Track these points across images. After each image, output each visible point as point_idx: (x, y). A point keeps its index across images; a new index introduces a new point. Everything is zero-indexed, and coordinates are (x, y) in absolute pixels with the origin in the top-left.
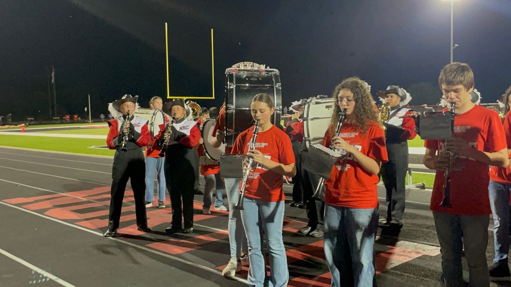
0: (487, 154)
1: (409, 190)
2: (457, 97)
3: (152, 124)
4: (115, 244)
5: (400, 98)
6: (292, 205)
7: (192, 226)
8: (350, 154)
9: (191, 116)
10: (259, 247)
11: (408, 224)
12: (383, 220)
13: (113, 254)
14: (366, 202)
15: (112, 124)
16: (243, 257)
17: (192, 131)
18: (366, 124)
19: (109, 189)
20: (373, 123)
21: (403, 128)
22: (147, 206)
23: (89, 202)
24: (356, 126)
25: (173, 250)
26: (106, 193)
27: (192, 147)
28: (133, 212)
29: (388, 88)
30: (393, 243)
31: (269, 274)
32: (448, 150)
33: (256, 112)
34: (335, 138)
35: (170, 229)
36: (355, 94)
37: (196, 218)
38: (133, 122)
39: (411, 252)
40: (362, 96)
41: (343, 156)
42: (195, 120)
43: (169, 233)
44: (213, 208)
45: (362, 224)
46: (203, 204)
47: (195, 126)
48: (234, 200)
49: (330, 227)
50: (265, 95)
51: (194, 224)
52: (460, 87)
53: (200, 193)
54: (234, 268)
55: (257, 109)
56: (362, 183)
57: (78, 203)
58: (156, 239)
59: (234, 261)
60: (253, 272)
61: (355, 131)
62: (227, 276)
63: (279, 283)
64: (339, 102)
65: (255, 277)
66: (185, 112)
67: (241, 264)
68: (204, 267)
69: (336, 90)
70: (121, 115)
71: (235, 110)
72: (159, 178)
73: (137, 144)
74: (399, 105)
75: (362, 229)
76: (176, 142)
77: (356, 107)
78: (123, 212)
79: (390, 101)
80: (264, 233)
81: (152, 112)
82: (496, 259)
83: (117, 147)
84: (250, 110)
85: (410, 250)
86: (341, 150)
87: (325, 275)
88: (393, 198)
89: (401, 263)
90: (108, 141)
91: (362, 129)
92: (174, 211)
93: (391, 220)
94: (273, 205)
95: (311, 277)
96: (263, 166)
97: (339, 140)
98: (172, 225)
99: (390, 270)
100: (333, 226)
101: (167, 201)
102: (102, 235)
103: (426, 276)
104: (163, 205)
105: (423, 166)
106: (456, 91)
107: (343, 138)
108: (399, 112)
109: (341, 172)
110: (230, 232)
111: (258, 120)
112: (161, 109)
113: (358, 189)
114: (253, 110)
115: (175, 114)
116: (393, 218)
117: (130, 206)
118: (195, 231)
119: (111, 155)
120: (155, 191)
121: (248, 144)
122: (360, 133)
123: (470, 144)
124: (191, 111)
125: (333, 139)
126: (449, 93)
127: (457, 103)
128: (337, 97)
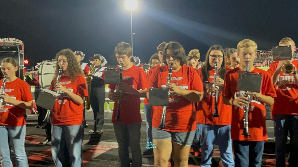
1: (106, 113)
2: (123, 61)
5: (101, 61)
8: (66, 94)
12: (91, 131)
14: (76, 121)
18: (75, 76)
20: (79, 75)
24: (69, 77)
29: (94, 56)
30: (97, 143)
32: (119, 89)
33: (4, 69)
34: (57, 84)
36: (68, 58)
39: (106, 147)
40: (72, 59)
49: (55, 139)
50: (11, 59)
52: (125, 55)
56: (73, 111)
61: (69, 80)
64: (59, 63)
69: (57, 56)
74: (100, 65)
77: (69, 66)
79: (95, 63)
85: (105, 146)
89: (100, 154)
93: (96, 130)
97: (59, 85)
99: (94, 159)
103: (113, 160)
106: (123, 58)
107: (62, 85)
108: (100, 69)
109: (61, 105)
111: (6, 74)
113: (72, 114)
114: (3, 68)
116: (97, 129)
122: (72, 81)
125: (56, 85)
126: (120, 59)
127: (124, 64)
128: (57, 60)
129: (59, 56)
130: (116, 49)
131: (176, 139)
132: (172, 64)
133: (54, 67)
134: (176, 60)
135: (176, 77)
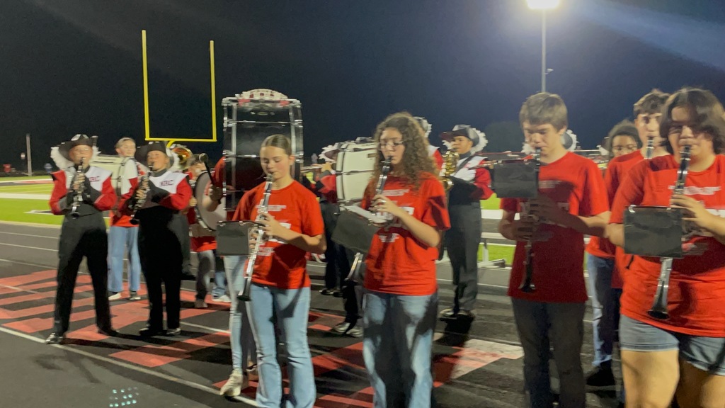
0: (583, 219)
1: (484, 269)
2: (544, 141)
3: (119, 179)
4: (63, 354)
5: (471, 143)
6: (324, 293)
7: (178, 325)
8: (398, 220)
9: (176, 166)
10: (274, 353)
11: (482, 315)
12: (446, 311)
13: (59, 369)
14: (419, 286)
15: (58, 177)
16: (251, 368)
17: (179, 187)
18: (419, 177)
19: (54, 273)
20: (429, 176)
21: (476, 184)
22: (111, 298)
23: (25, 293)
24: (406, 180)
25: (150, 361)
26: (49, 279)
27: (177, 211)
28: (90, 306)
29: (456, 128)
30: (461, 343)
31: (287, 391)
32: (531, 212)
33: (268, 162)
34: (377, 196)
35: (145, 331)
37: (185, 313)
38: (88, 175)
39: (486, 354)
40: (413, 138)
41: (389, 222)
42: (184, 172)
43: (144, 336)
44: (210, 299)
45: (413, 315)
46: (196, 294)
47: (183, 180)
48: (238, 287)
49: (371, 322)
50: (280, 137)
51: (181, 323)
52: (548, 126)
53: (192, 278)
54: (239, 384)
55: (270, 156)
56: (414, 260)
57: (8, 294)
58: (125, 345)
59: (237, 373)
60: (265, 388)
61: (404, 187)
62: (228, 397)
63: (302, 403)
64: (382, 147)
65: (267, 396)
66: (168, 161)
67: (248, 378)
68: (195, 384)
69: (379, 131)
70: (71, 164)
71: (237, 158)
72: (130, 257)
73: (96, 207)
74: (469, 153)
75: (413, 324)
76: (155, 204)
77: (405, 155)
78: (76, 308)
79: (458, 146)
80: (280, 334)
81: (118, 160)
82: (597, 362)
83: (65, 212)
84: (259, 158)
85: (483, 352)
86: (385, 213)
87: (366, 391)
88: (462, 279)
89: (471, 370)
90: (52, 203)
91: (413, 183)
92: (151, 304)
93: (459, 310)
94: (292, 293)
95: (346, 394)
96: (279, 238)
97: (383, 199)
98: (148, 325)
99: (456, 379)
100: (377, 319)
101: (141, 289)
102: (42, 341)
103: (504, 388)
104: (136, 295)
105: (499, 236)
106: (542, 132)
107: (388, 197)
108: (470, 162)
109: (386, 245)
110: (233, 333)
111: (272, 173)
112: (132, 155)
113: (410, 268)
114: (265, 159)
115: (153, 163)
116: (461, 308)
117: (84, 297)
118: (184, 333)
119: (57, 223)
120: (125, 275)
121: (257, 206)
122: (411, 190)
123: (560, 205)
124: (177, 160)
125: (375, 198)
126: (533, 135)
127: (543, 148)
128: (379, 140)
129: (383, 129)
130: (524, 111)
131: (693, 355)
132: (688, 148)
133: (369, 156)
134: (701, 136)
135: (698, 186)
